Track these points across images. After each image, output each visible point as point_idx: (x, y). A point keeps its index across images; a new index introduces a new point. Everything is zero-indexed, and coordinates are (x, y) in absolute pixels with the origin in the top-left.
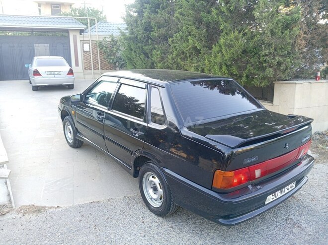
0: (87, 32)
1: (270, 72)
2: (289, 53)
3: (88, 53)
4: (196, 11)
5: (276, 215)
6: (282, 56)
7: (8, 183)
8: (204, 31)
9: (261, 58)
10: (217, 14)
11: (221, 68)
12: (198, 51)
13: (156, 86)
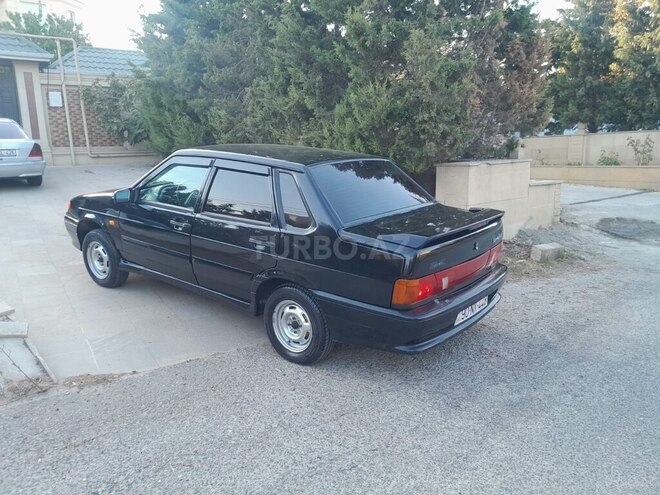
0: (55, 68)
1: (431, 148)
2: (457, 118)
3: (58, 112)
4: (301, 43)
5: (466, 346)
6: (448, 123)
7: (29, 344)
8: (319, 78)
9: (418, 126)
10: (343, 52)
11: (352, 142)
12: (308, 114)
13: (288, 170)
